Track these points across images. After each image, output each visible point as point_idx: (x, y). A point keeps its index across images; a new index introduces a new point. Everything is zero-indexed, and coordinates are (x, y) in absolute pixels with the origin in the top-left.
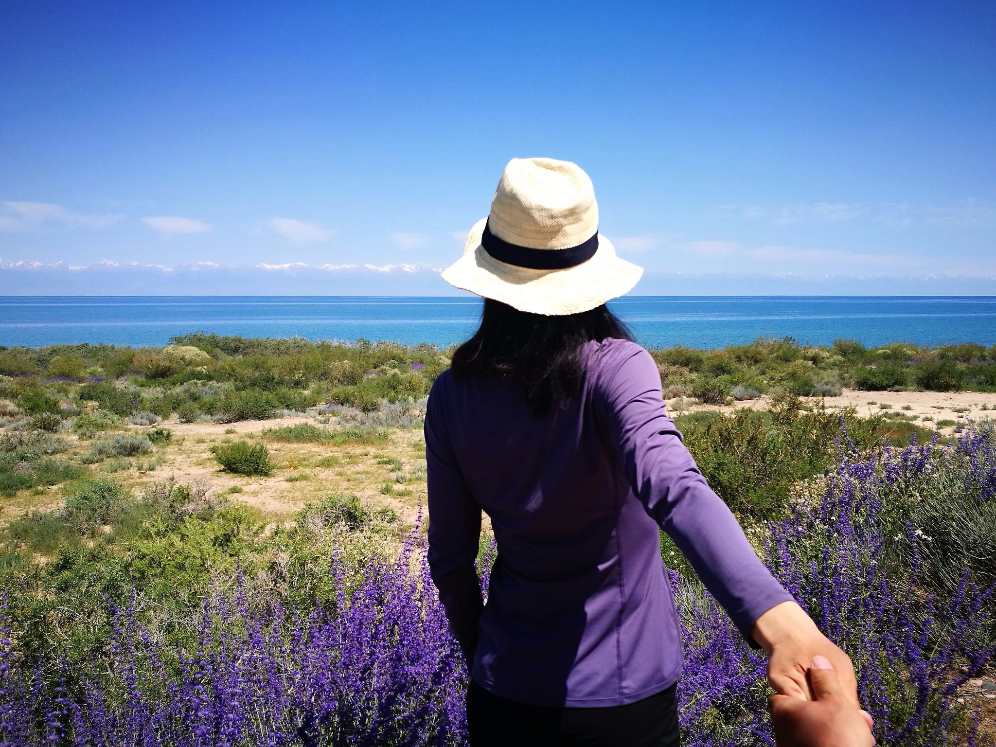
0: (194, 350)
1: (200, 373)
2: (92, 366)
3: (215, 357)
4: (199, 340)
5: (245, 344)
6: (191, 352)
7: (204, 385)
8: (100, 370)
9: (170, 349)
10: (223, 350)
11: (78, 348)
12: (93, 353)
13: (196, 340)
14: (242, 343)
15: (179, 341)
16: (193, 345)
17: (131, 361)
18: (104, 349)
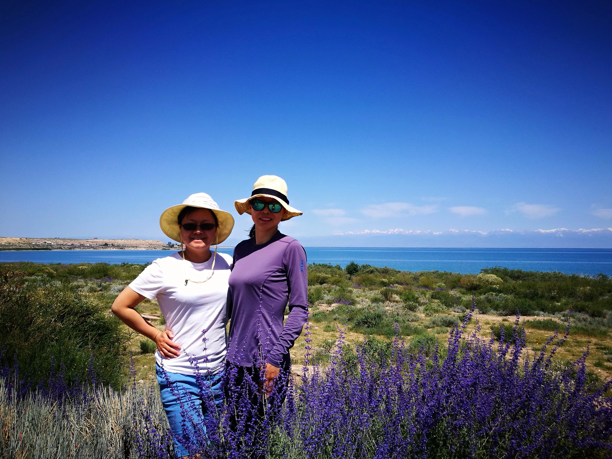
0: (494, 276)
1: (495, 289)
2: (440, 282)
3: (506, 281)
4: (497, 271)
5: (523, 274)
6: (492, 277)
7: (497, 295)
8: (443, 284)
9: (481, 275)
10: (510, 277)
11: (433, 273)
12: (440, 276)
13: (495, 271)
14: (522, 274)
15: (486, 271)
16: (493, 274)
17: (459, 281)
18: (446, 274)
